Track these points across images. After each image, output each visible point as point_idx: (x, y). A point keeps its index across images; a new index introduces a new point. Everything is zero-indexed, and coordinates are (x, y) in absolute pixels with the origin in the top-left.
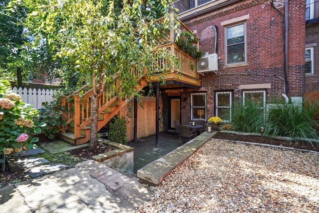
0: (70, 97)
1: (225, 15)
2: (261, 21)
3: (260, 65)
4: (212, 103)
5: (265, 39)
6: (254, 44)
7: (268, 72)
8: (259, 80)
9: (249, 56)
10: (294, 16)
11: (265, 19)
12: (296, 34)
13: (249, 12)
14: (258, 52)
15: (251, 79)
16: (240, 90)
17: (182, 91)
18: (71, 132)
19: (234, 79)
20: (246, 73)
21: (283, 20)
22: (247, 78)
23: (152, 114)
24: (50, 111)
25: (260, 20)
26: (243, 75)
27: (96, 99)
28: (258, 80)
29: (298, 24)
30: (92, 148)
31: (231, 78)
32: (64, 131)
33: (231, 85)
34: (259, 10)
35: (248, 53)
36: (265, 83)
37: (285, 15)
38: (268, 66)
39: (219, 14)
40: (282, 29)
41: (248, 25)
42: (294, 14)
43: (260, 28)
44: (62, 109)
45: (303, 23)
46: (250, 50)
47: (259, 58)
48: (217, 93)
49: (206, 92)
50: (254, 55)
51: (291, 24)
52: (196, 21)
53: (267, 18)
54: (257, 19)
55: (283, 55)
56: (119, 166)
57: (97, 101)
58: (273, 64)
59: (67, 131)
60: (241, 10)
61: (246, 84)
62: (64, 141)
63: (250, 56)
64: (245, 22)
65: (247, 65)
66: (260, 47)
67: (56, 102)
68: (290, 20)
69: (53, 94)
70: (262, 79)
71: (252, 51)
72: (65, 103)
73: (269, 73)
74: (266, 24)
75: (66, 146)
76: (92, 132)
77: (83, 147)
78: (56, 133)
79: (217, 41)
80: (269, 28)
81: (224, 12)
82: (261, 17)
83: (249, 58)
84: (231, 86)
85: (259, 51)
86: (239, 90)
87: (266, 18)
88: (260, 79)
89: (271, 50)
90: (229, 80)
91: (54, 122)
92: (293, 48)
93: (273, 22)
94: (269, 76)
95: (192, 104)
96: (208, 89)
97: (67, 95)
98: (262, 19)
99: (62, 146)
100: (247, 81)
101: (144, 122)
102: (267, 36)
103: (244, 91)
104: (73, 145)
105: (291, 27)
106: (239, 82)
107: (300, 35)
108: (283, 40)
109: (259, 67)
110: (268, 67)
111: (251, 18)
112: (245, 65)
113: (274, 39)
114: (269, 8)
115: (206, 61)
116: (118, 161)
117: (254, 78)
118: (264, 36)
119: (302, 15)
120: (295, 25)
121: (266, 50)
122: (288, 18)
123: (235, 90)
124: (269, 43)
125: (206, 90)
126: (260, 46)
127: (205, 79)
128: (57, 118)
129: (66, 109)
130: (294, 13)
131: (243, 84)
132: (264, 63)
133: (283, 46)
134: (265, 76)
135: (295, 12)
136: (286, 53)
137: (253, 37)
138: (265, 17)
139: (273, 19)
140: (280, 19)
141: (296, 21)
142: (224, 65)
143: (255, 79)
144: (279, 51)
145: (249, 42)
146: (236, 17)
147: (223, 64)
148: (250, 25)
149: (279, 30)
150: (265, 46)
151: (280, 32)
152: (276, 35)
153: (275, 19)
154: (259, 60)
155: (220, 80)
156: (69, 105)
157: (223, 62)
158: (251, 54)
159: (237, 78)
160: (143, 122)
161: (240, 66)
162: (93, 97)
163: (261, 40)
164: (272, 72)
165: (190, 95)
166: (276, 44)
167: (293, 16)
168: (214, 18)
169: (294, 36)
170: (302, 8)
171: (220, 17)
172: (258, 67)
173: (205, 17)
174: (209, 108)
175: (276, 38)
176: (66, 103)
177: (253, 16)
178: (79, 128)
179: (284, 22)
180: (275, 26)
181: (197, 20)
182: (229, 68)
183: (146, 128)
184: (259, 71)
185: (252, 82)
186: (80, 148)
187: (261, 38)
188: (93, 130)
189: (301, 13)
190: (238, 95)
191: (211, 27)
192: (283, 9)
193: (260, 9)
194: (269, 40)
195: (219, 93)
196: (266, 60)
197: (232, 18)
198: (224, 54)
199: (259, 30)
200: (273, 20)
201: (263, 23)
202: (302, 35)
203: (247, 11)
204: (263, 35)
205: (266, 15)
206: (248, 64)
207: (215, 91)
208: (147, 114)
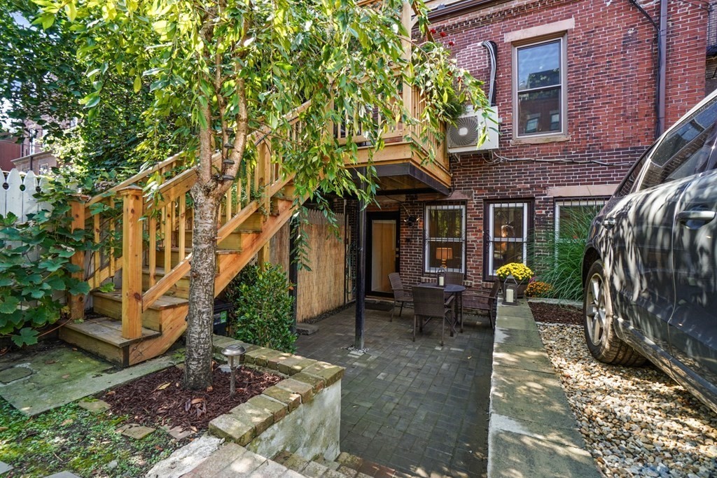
0: (100, 201)
1: (514, 17)
2: (602, 36)
3: (598, 141)
4: (480, 231)
5: (611, 79)
6: (586, 89)
7: (616, 157)
8: (596, 176)
9: (573, 117)
10: (681, 27)
11: (613, 30)
12: (684, 70)
13: (573, 13)
14: (594, 108)
15: (577, 174)
16: (549, 199)
17: (404, 200)
18: (103, 316)
19: (534, 172)
20: (564, 157)
21: (655, 35)
22: (568, 171)
23: (328, 257)
24: (24, 244)
25: (600, 33)
26: (556, 163)
27: (211, 200)
28: (593, 176)
29: (688, 47)
30: (197, 377)
31: (527, 170)
32: (80, 313)
33: (529, 185)
34: (597, 11)
35: (569, 111)
36: (609, 183)
37: (659, 24)
38: (617, 143)
39: (500, 12)
40: (652, 58)
41: (570, 45)
42: (680, 22)
43: (600, 53)
44: (71, 239)
45: (699, 45)
46: (574, 104)
47: (596, 124)
48: (491, 206)
49: (464, 202)
50: (585, 116)
51: (672, 47)
52: (443, 27)
53: (617, 30)
54: (593, 32)
55: (653, 118)
56: (305, 439)
57: (213, 209)
58: (630, 138)
59: (90, 314)
60: (556, 7)
61: (565, 185)
62: (80, 349)
63: (576, 117)
64: (563, 36)
65: (566, 139)
66: (599, 98)
67: (47, 215)
68: (671, 36)
69: (38, 189)
70: (602, 172)
71: (580, 107)
72: (82, 218)
73: (620, 160)
74: (615, 44)
75: (89, 370)
76: (196, 321)
77: (157, 372)
78: (47, 322)
79: (495, 78)
80: (622, 53)
81: (514, 9)
82: (603, 26)
83: (573, 124)
84: (527, 189)
85: (597, 108)
86: (547, 200)
87: (615, 30)
88: (597, 173)
89: (625, 104)
90: (523, 173)
91: (40, 285)
92: (676, 101)
93: (630, 41)
94: (619, 167)
95: (427, 232)
96: (470, 194)
97: (92, 193)
98: (605, 32)
99: (72, 371)
100: (567, 178)
101: (311, 278)
102: (615, 71)
103: (557, 201)
104: (117, 366)
105: (672, 54)
106: (547, 179)
107: (694, 73)
108: (655, 82)
109: (597, 145)
110: (618, 146)
111: (579, 28)
112: (563, 138)
113: (632, 79)
114: (621, 5)
115: (472, 124)
116: (301, 424)
117: (583, 170)
118: (609, 72)
119: (698, 26)
120: (681, 49)
121: (614, 105)
122: (668, 33)
123: (538, 199)
124: (620, 88)
125: (466, 198)
126: (599, 94)
127: (463, 170)
128: (53, 269)
129: (87, 239)
130: (681, 20)
131: (556, 185)
132: (607, 137)
133: (655, 97)
134: (611, 167)
135: (682, 18)
136: (662, 114)
137: (583, 73)
138: (613, 27)
139: (630, 32)
140: (648, 33)
141: (685, 40)
142: (511, 138)
143: (585, 173)
144: (644, 109)
145: (573, 85)
146: (542, 22)
147: (509, 135)
148: (576, 45)
149: (645, 59)
150: (610, 96)
151: (647, 64)
152: (637, 71)
153: (636, 32)
154: (595, 128)
155: (500, 175)
156: (97, 225)
157: (508, 130)
158: (578, 114)
159: (542, 169)
160: (306, 279)
161: (552, 140)
162: (200, 194)
163: (601, 80)
164: (628, 156)
165: (424, 209)
166: (638, 92)
167: (679, 27)
168: (488, 22)
169: (680, 75)
170: (700, 10)
171: (504, 20)
172: (595, 145)
173: (467, 19)
174: (472, 241)
175: (638, 78)
176: (86, 220)
177: (583, 23)
178: (140, 304)
179: (656, 40)
180: (636, 50)
181: (446, 25)
182: (522, 146)
183: (314, 294)
184: (597, 155)
185: (580, 180)
186: (147, 376)
187: (602, 77)
188: (201, 313)
189: (697, 22)
190: (544, 212)
191: (479, 44)
192: (654, 10)
193: (602, 6)
194: (621, 81)
195: (497, 205)
196: (612, 128)
197: (532, 26)
198: (510, 110)
199: (596, 58)
200: (632, 34)
201: (608, 42)
202: (697, 72)
203: (569, 11)
204: (606, 69)
205: (614, 23)
206: (569, 138)
207: (488, 201)
208: (316, 258)
